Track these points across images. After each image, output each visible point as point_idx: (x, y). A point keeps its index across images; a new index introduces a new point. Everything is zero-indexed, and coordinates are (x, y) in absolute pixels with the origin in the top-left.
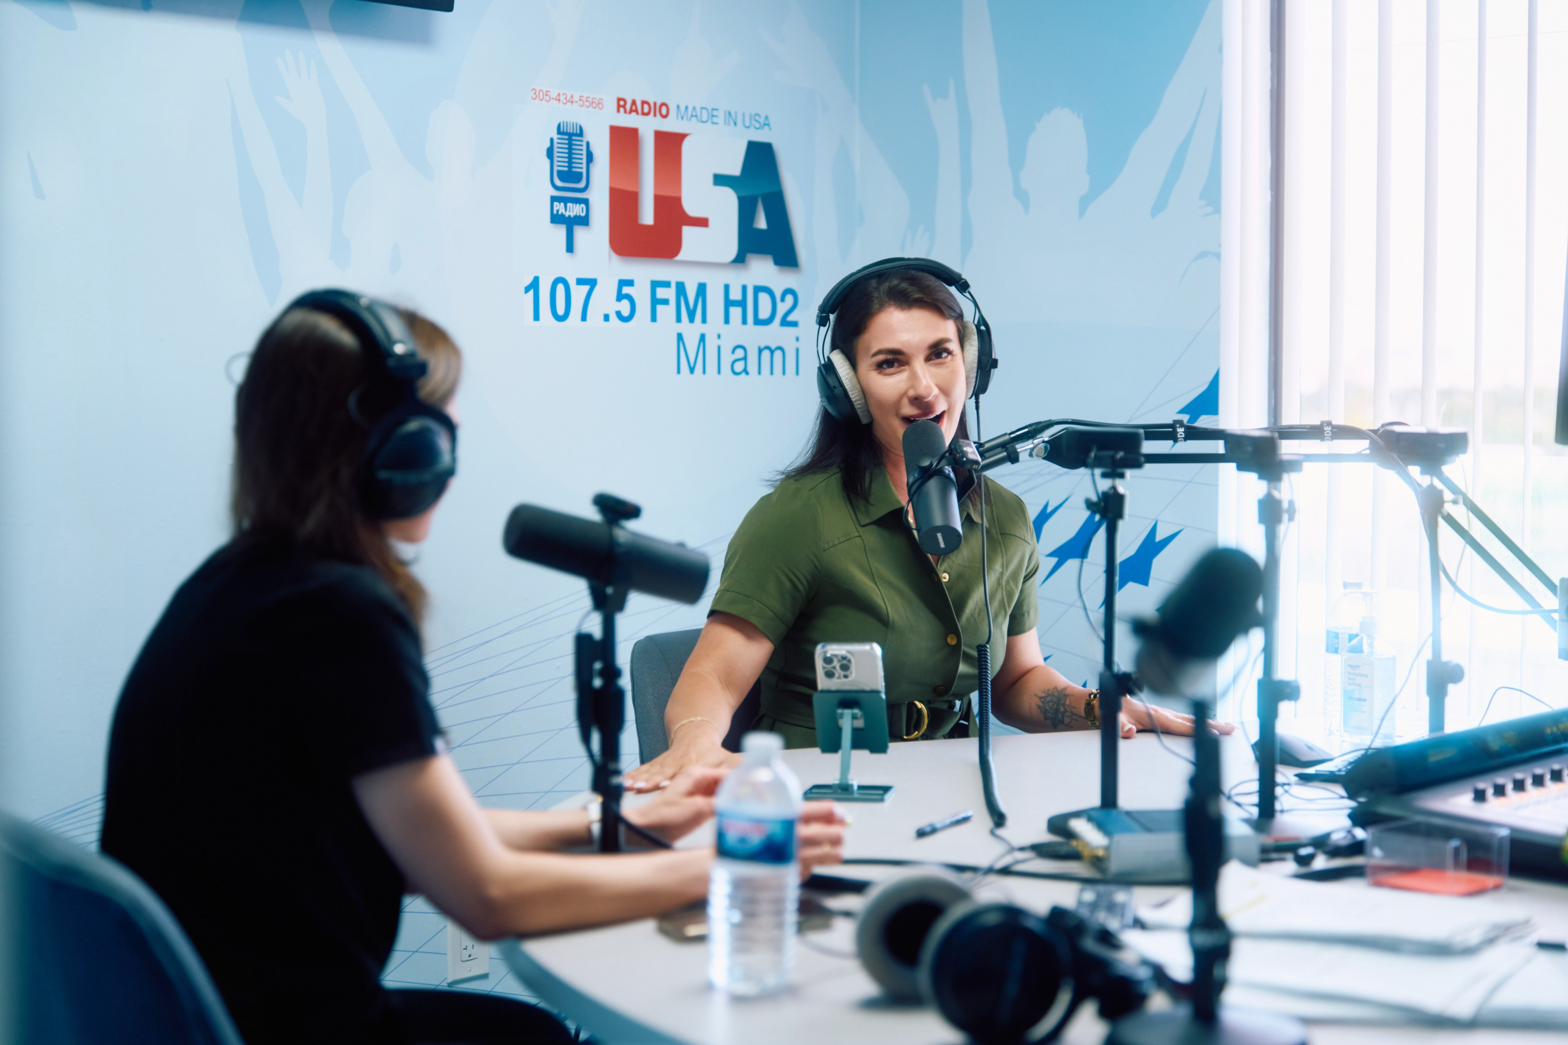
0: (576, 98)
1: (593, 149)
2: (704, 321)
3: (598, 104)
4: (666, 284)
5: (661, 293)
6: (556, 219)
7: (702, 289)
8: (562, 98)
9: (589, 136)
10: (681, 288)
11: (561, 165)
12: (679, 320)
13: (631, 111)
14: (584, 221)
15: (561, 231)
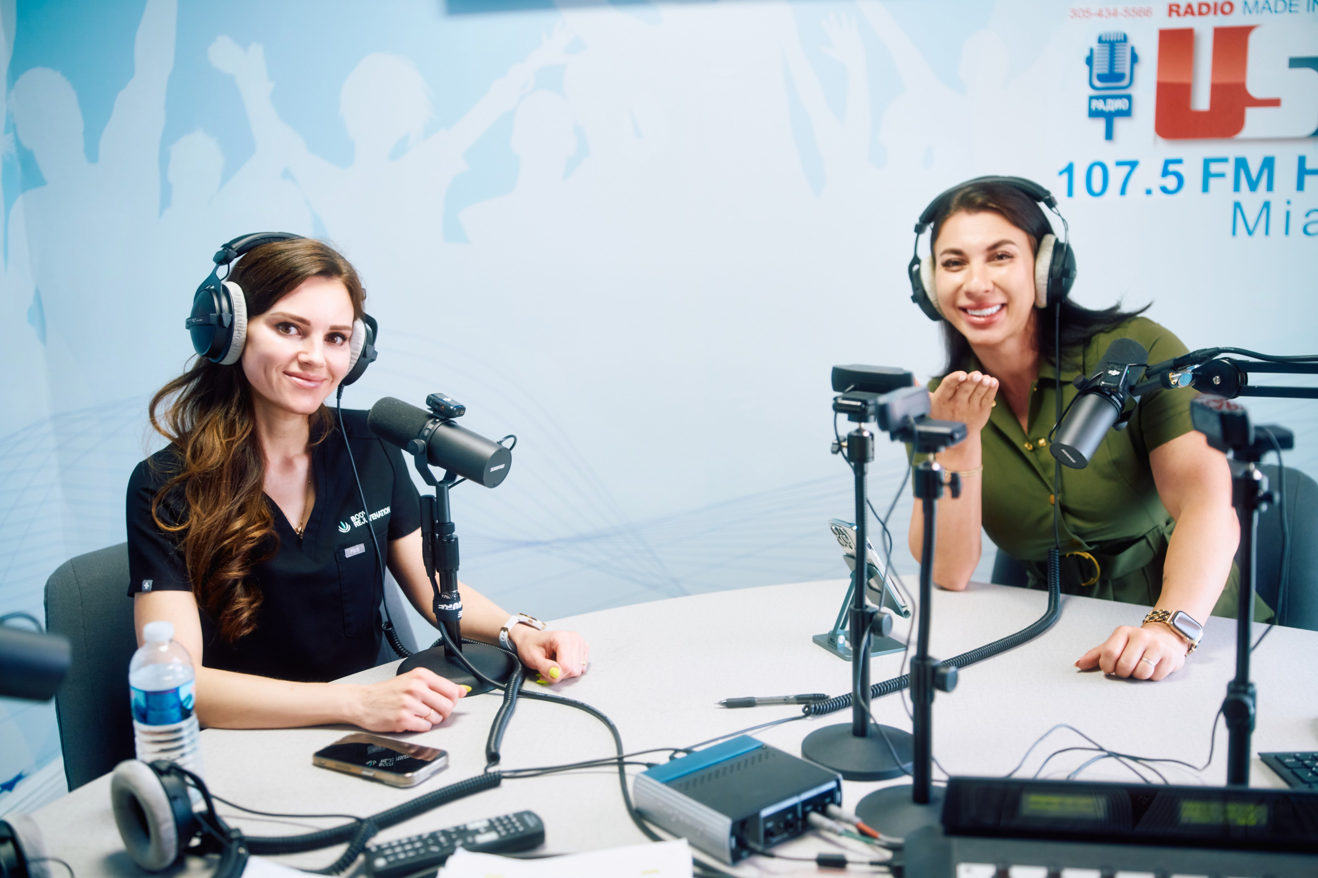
0: (1120, 10)
1: (1138, 52)
2: (1270, 187)
3: (1147, 13)
4: (1225, 160)
5: (1214, 168)
6: (1094, 114)
7: (1268, 163)
8: (1105, 13)
9: (1134, 41)
10: (1241, 164)
11: (1101, 67)
12: (1237, 188)
13: (1186, 12)
14: (1126, 113)
15: (1100, 125)
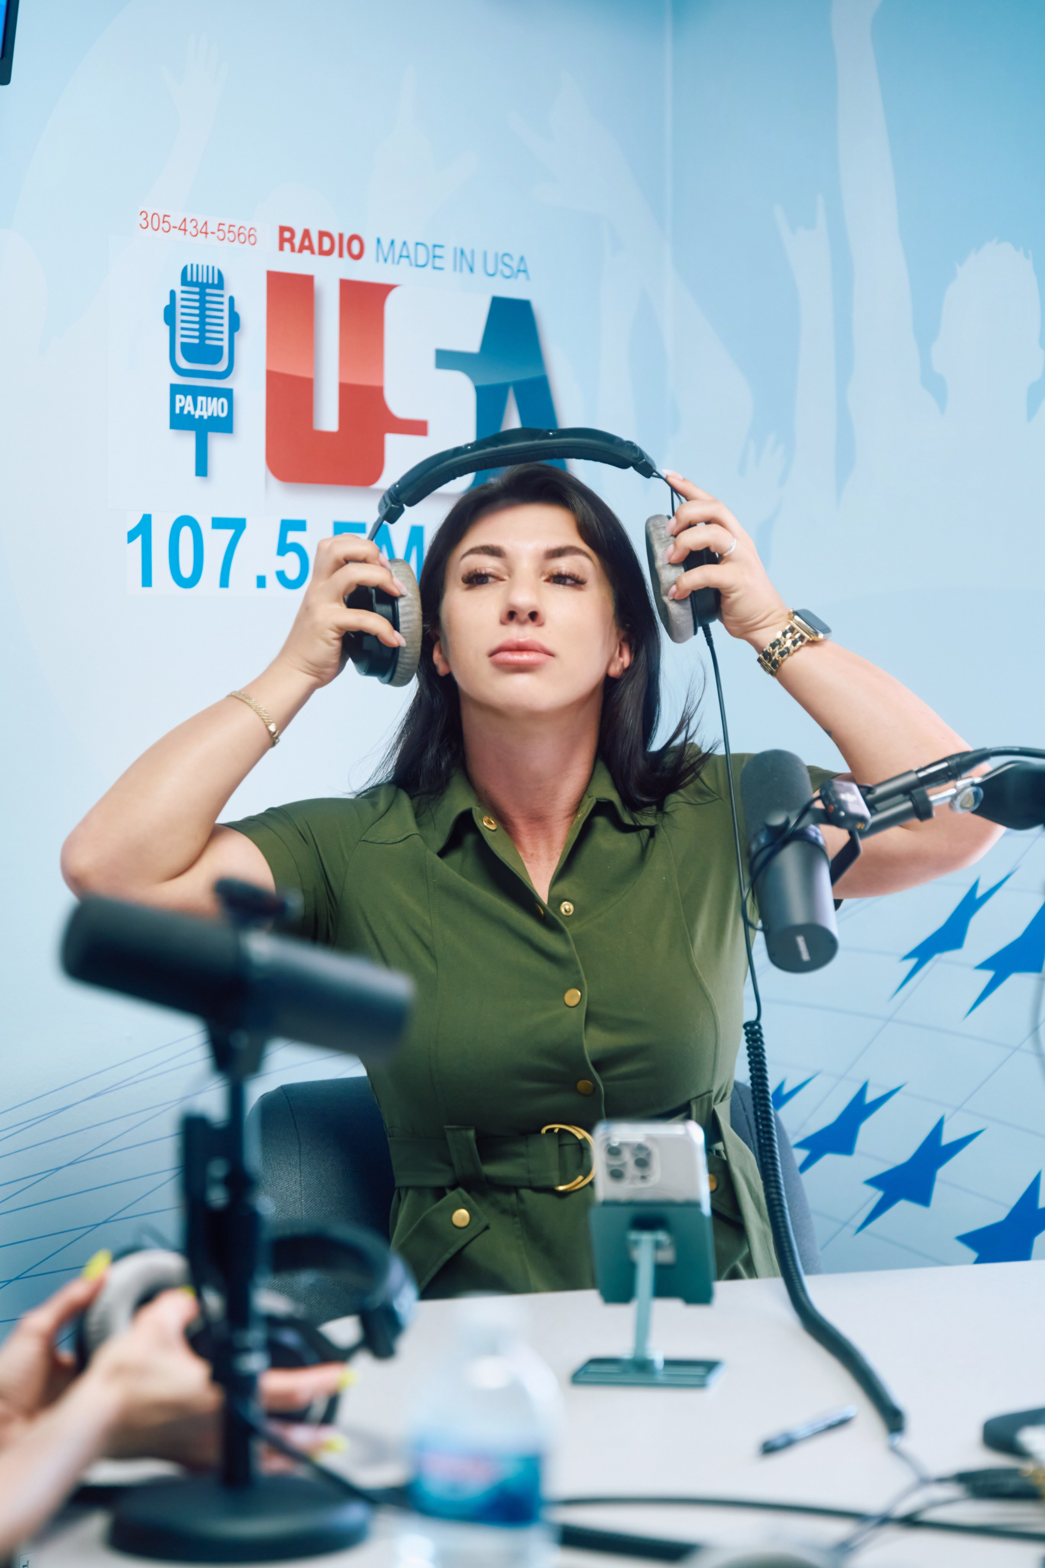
0: (213, 227)
3: (247, 236)
4: (359, 528)
6: (179, 421)
7: (416, 537)
8: (190, 226)
9: (232, 288)
10: (382, 535)
11: (187, 334)
13: (302, 248)
14: (225, 425)
15: (188, 441)
